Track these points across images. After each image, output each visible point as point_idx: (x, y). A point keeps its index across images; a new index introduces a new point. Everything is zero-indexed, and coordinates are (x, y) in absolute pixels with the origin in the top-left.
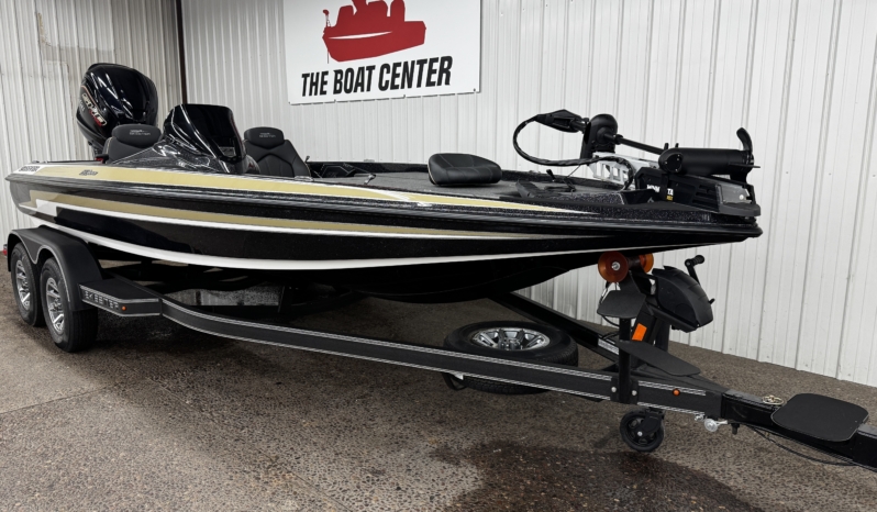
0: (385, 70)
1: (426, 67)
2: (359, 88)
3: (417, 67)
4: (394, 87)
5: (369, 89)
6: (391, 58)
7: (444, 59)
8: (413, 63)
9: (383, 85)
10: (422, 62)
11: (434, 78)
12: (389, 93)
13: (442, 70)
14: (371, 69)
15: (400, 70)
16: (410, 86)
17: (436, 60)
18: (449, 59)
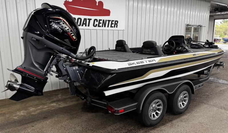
0: (96, 21)
1: (110, 22)
2: (84, 25)
3: (107, 22)
4: (99, 26)
5: (89, 26)
6: (98, 18)
7: (116, 21)
8: (106, 20)
9: (95, 25)
10: (109, 21)
11: (113, 25)
12: (97, 28)
13: (115, 24)
14: (90, 20)
15: (101, 22)
16: (105, 26)
17: (114, 21)
18: (117, 21)
